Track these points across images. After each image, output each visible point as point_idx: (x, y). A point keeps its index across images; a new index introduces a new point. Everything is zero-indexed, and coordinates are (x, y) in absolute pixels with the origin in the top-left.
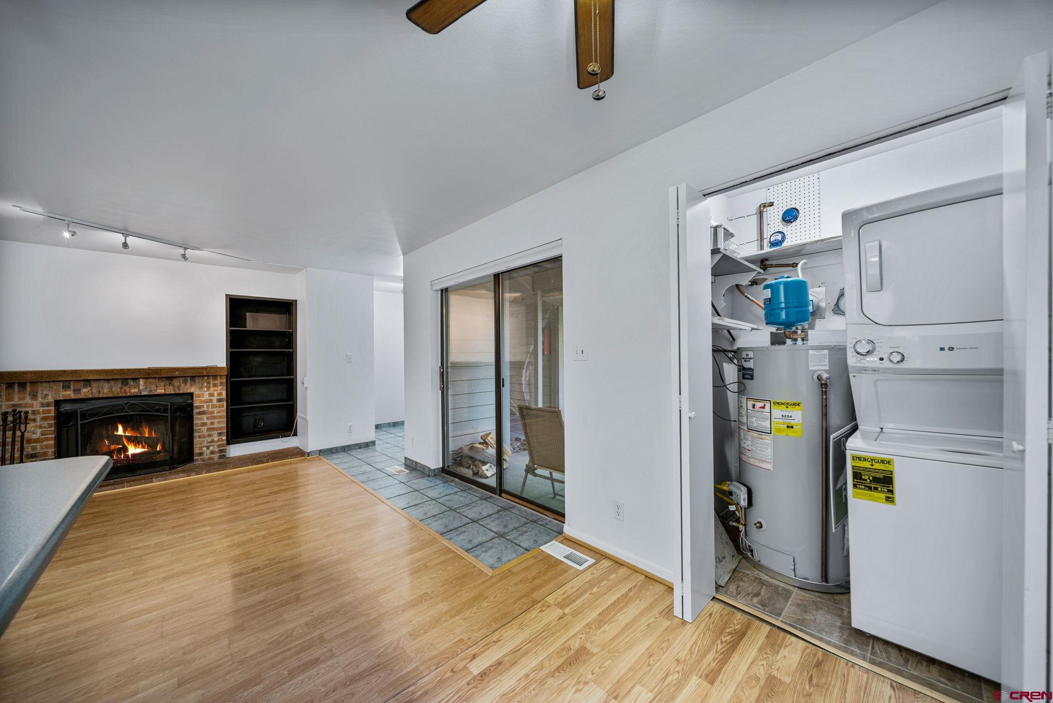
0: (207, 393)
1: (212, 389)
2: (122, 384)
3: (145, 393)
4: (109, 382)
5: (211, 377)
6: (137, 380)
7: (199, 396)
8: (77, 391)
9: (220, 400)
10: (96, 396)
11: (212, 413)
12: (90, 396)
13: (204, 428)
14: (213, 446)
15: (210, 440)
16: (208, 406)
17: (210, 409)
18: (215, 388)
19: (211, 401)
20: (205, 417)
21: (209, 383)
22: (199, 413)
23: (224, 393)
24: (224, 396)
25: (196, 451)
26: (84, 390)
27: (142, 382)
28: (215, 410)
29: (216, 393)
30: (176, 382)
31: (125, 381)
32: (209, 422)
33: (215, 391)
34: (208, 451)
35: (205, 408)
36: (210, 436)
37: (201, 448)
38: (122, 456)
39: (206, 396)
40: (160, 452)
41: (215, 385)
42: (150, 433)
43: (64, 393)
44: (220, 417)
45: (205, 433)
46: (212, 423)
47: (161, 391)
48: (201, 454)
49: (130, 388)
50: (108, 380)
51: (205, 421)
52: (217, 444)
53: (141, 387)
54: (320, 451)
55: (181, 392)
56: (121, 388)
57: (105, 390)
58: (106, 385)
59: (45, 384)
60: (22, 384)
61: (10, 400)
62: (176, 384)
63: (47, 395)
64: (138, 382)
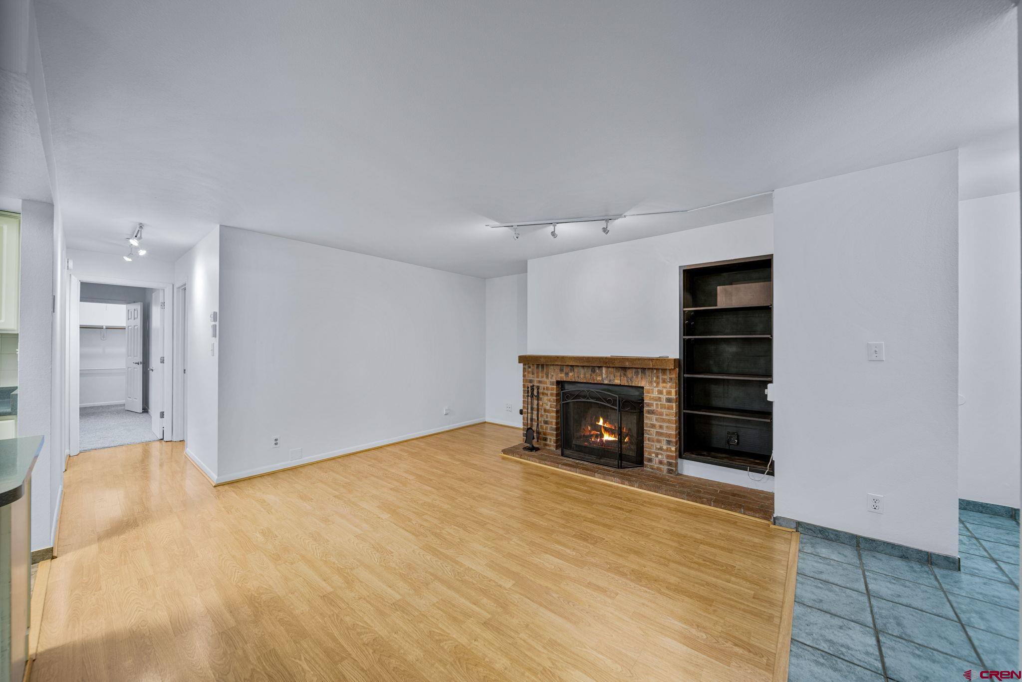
0: (656, 389)
1: (661, 385)
2: (592, 371)
3: (606, 382)
4: (584, 369)
5: (660, 371)
6: (601, 368)
7: (648, 393)
8: (567, 374)
9: (669, 400)
10: (577, 381)
11: (661, 414)
12: (573, 380)
13: (653, 431)
14: (662, 454)
15: (658, 447)
16: (657, 405)
17: (659, 410)
18: (664, 385)
19: (659, 399)
20: (654, 417)
21: (658, 377)
22: (649, 412)
23: (673, 391)
24: (673, 396)
25: (646, 455)
26: (571, 374)
27: (604, 370)
28: (665, 411)
29: (665, 391)
30: (630, 373)
31: (593, 369)
32: (658, 424)
33: (664, 387)
34: (657, 459)
35: (654, 408)
36: (659, 441)
37: (650, 453)
38: (600, 441)
39: (655, 394)
41: (664, 382)
43: (561, 375)
44: (669, 421)
45: (654, 437)
47: (617, 382)
48: (650, 460)
49: (596, 375)
50: (583, 367)
51: (654, 422)
52: (665, 453)
53: (604, 376)
55: (633, 385)
56: (591, 375)
57: (582, 376)
58: (582, 371)
59: (552, 367)
60: (543, 365)
61: (538, 377)
62: (630, 376)
63: (553, 376)
64: (602, 371)
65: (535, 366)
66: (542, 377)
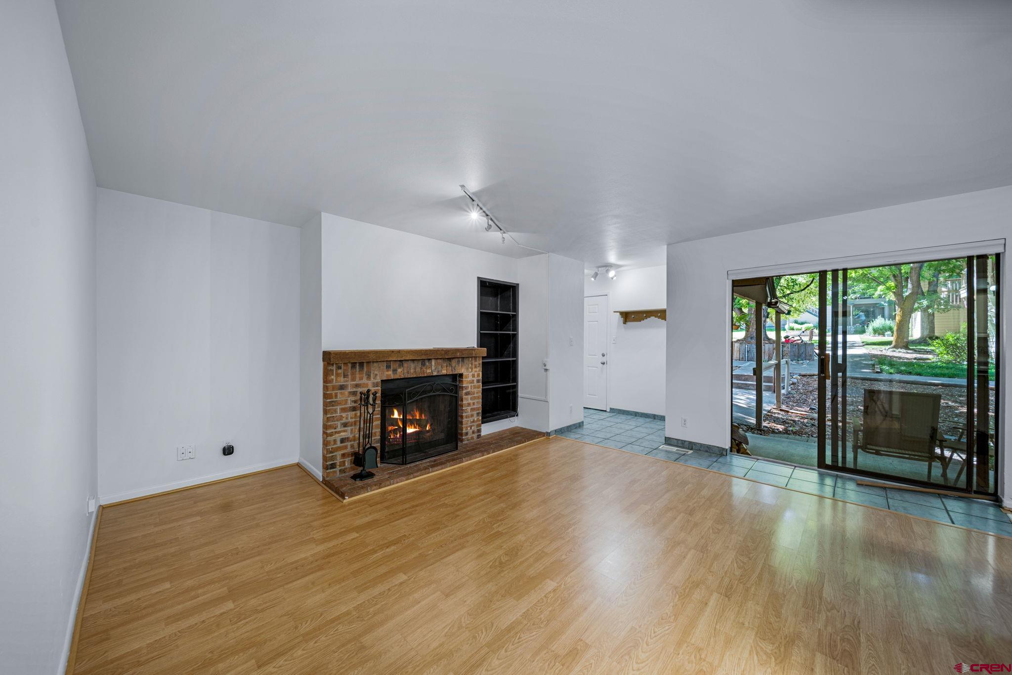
0: (471, 374)
1: (474, 370)
2: (422, 364)
3: (435, 374)
4: (414, 362)
5: (473, 358)
6: (430, 361)
7: (466, 378)
8: (395, 371)
9: (478, 381)
10: (406, 377)
11: (474, 393)
12: (403, 376)
13: (469, 408)
14: (473, 426)
15: (472, 420)
16: (471, 386)
17: (472, 390)
18: (476, 369)
19: (472, 382)
20: (469, 397)
21: (471, 364)
22: (467, 394)
23: (481, 373)
24: (480, 378)
25: (464, 431)
26: (399, 370)
27: (433, 362)
28: (476, 390)
29: (476, 374)
30: (454, 362)
31: (423, 362)
33: (476, 371)
34: (471, 431)
35: (469, 390)
36: (471, 416)
37: (467, 428)
38: (398, 435)
39: (470, 378)
40: (428, 431)
41: (475, 367)
42: (420, 415)
43: (387, 373)
44: (478, 397)
45: (469, 413)
46: (474, 404)
47: (444, 372)
48: (467, 434)
49: (426, 368)
50: (413, 360)
51: (470, 401)
52: (476, 424)
53: (433, 368)
54: (556, 431)
55: (456, 373)
56: (421, 369)
57: (412, 371)
58: (412, 365)
59: (375, 364)
60: (361, 364)
61: (353, 379)
62: (453, 365)
63: (376, 375)
64: (431, 363)
65: (350, 365)
66: (361, 379)
